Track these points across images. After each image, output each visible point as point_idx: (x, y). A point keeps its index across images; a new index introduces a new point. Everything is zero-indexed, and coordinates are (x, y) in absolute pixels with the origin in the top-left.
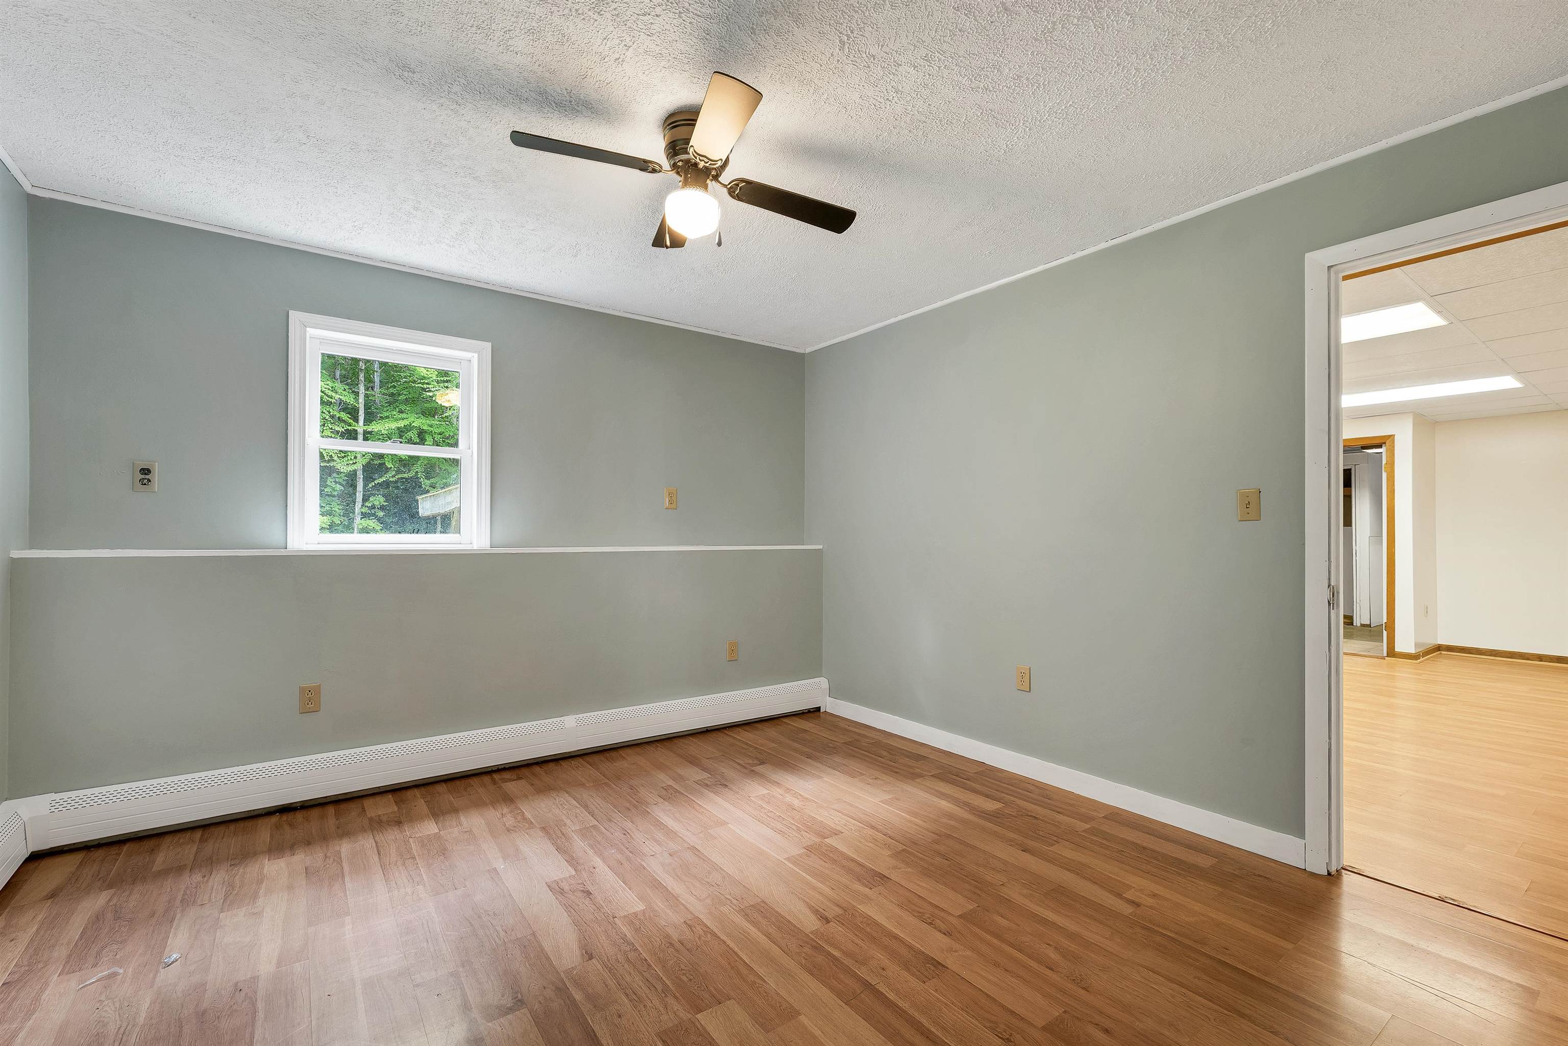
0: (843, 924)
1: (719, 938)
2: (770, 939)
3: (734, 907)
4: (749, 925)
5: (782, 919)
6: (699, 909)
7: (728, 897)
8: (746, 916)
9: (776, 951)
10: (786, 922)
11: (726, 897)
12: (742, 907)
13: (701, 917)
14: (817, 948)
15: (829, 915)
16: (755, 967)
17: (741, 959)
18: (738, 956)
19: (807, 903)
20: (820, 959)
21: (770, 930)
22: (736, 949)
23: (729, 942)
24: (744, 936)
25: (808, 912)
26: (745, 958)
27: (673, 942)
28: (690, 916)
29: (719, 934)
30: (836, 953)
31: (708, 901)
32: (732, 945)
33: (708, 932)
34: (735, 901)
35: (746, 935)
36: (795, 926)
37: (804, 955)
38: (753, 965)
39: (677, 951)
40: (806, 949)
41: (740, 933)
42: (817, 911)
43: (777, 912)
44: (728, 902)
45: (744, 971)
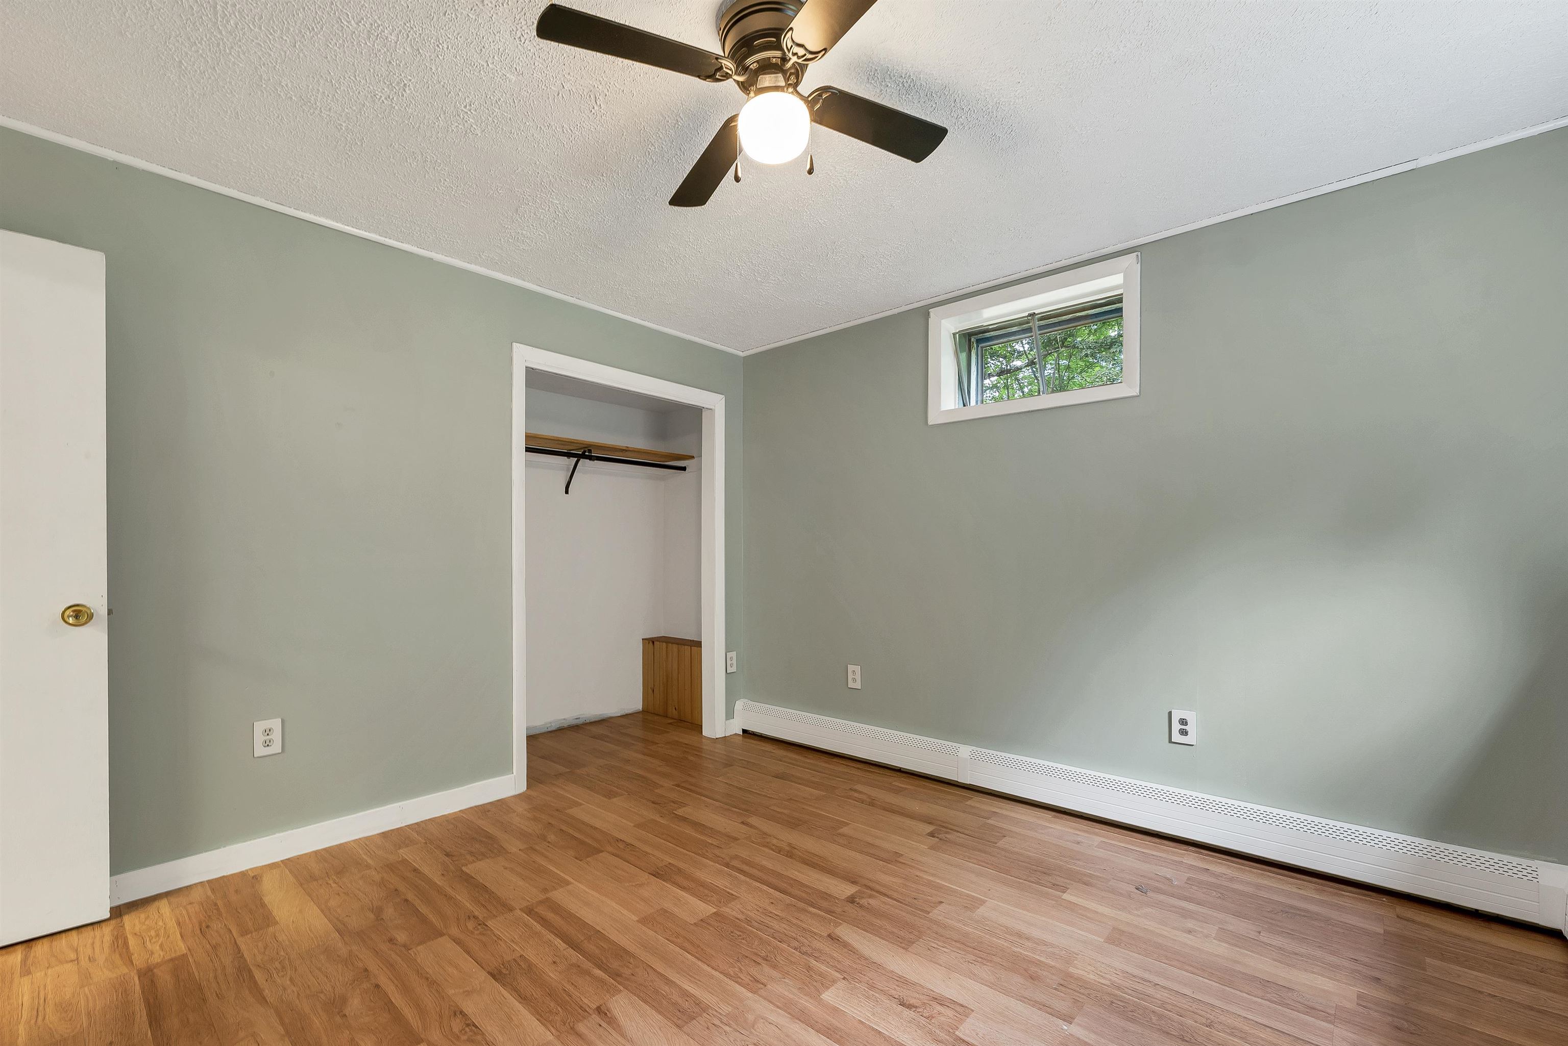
0: (581, 1007)
1: (721, 973)
2: (667, 979)
3: (715, 1013)
4: (691, 992)
5: (654, 1004)
6: (757, 1005)
7: (727, 1028)
8: (698, 1003)
9: (660, 967)
10: (649, 1000)
11: (730, 1027)
12: (705, 1015)
13: (750, 995)
14: (616, 975)
15: (596, 1018)
16: (678, 949)
17: (692, 955)
18: (696, 957)
19: (623, 1035)
20: (615, 965)
21: (667, 988)
22: (700, 963)
23: (709, 969)
24: (695, 978)
25: (622, 1020)
26: (689, 956)
27: (765, 962)
28: (762, 992)
29: (722, 976)
30: (598, 972)
31: (750, 1017)
32: (705, 967)
33: (734, 977)
34: (717, 1022)
35: (692, 979)
36: (638, 997)
37: (631, 966)
38: (681, 951)
39: (756, 954)
40: (626, 972)
41: (700, 981)
42: (609, 1023)
43: (660, 1013)
44: (725, 1019)
45: (686, 945)
